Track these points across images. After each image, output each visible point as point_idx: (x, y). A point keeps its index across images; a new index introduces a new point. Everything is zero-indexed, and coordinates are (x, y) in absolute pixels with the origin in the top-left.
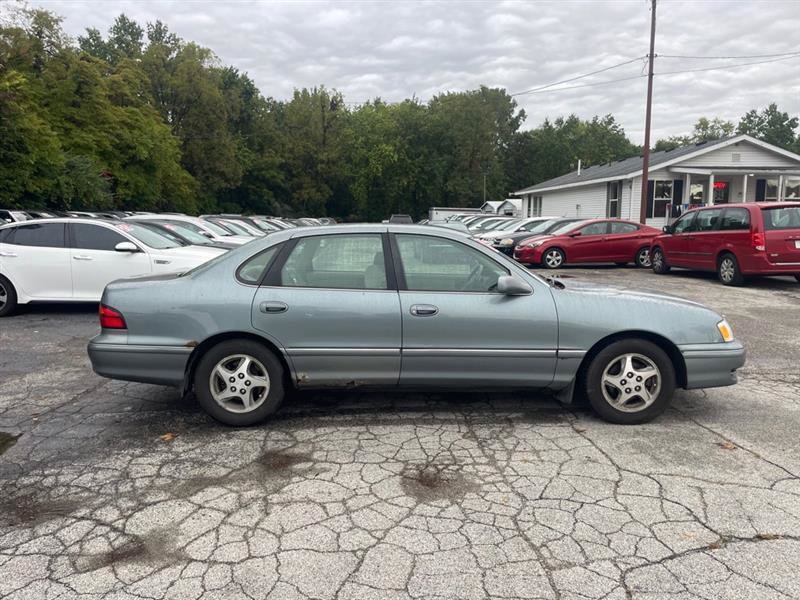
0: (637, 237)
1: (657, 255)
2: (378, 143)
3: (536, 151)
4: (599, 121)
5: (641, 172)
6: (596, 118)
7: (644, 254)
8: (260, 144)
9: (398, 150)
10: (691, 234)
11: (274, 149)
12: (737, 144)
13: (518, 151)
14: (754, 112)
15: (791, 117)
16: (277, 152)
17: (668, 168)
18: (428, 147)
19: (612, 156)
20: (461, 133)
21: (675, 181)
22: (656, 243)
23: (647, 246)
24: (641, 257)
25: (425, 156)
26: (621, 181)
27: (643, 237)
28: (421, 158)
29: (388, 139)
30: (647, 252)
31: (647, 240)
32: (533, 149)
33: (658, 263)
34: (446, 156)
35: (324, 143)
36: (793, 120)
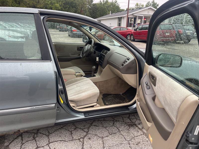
0: (127, 32)
1: (132, 36)
2: (55, 3)
3: (98, 9)
4: (113, 2)
5: (127, 15)
6: (113, 1)
7: (128, 36)
8: (19, 2)
9: (61, 6)
10: (141, 31)
11: (23, 3)
12: (149, 9)
13: (93, 8)
14: (149, 2)
15: (157, 4)
16: (24, 4)
17: (133, 14)
18: (69, 5)
19: (116, 11)
20: (78, 2)
21: (134, 18)
22: (132, 33)
23: (129, 34)
24: (128, 37)
25: (68, 8)
26: (121, 17)
27: (128, 32)
28: (67, 8)
29: (58, 3)
30: (129, 36)
31: (129, 33)
32: (97, 8)
33: (132, 39)
34: (74, 8)
35: (38, 2)
36: (158, 5)
